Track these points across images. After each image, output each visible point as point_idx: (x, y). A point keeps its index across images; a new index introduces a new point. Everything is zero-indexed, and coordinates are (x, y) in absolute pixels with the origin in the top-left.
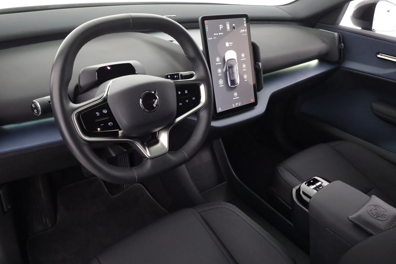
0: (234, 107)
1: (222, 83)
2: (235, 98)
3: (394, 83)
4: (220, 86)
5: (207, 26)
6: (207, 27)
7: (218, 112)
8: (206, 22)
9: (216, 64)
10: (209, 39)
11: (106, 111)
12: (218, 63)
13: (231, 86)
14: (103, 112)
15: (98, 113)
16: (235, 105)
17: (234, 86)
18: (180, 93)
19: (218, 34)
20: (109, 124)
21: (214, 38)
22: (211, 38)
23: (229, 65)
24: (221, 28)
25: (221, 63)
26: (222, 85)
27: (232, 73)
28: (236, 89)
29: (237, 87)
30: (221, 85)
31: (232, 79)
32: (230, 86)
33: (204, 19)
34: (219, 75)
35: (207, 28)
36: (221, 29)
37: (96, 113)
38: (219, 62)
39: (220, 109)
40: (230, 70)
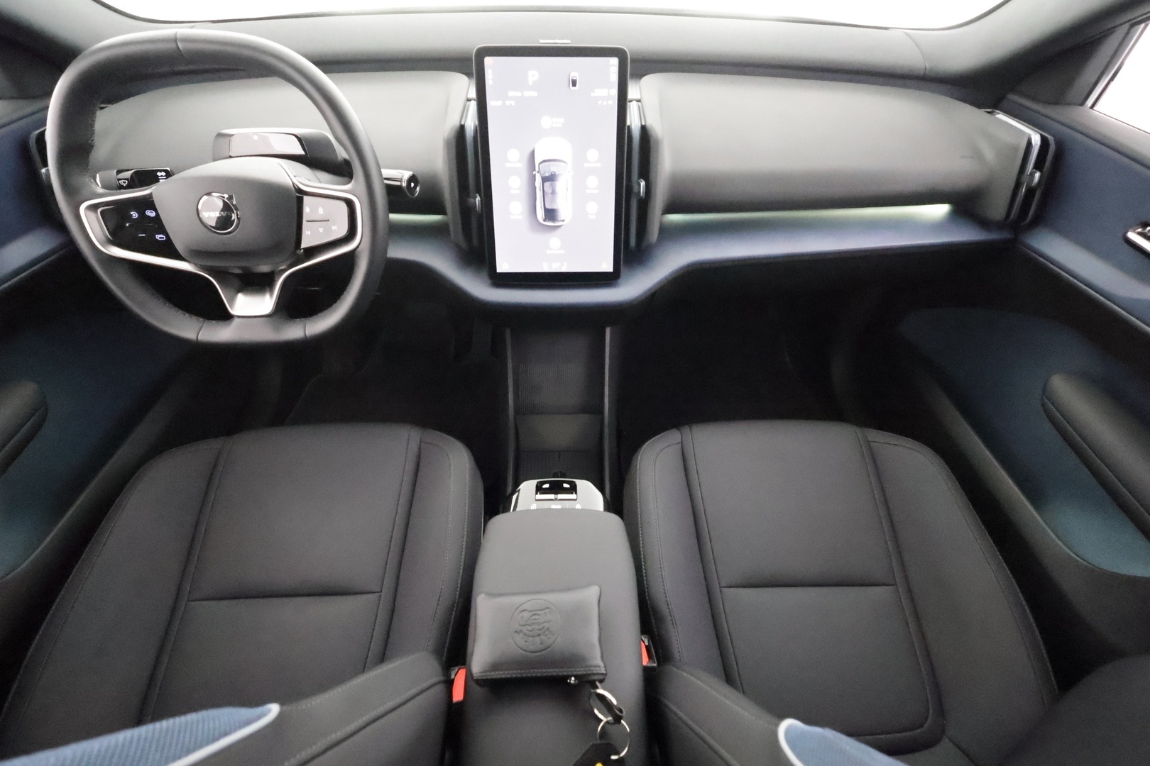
1: (518, 211)
2: (553, 252)
3: (1143, 334)
5: (489, 72)
6: (490, 74)
7: (498, 270)
8: (489, 60)
9: (507, 164)
10: (494, 103)
11: (154, 214)
12: (513, 162)
13: (544, 220)
14: (147, 213)
15: (135, 214)
16: (551, 266)
17: (553, 224)
19: (523, 94)
20: (158, 236)
21: (508, 103)
22: (499, 103)
23: (545, 173)
24: (533, 81)
25: (520, 165)
26: (517, 215)
27: (550, 191)
28: (559, 231)
29: (562, 228)
31: (548, 207)
32: (541, 221)
33: (484, 52)
34: (512, 191)
36: (531, 83)
37: (132, 213)
38: (516, 162)
40: (547, 184)
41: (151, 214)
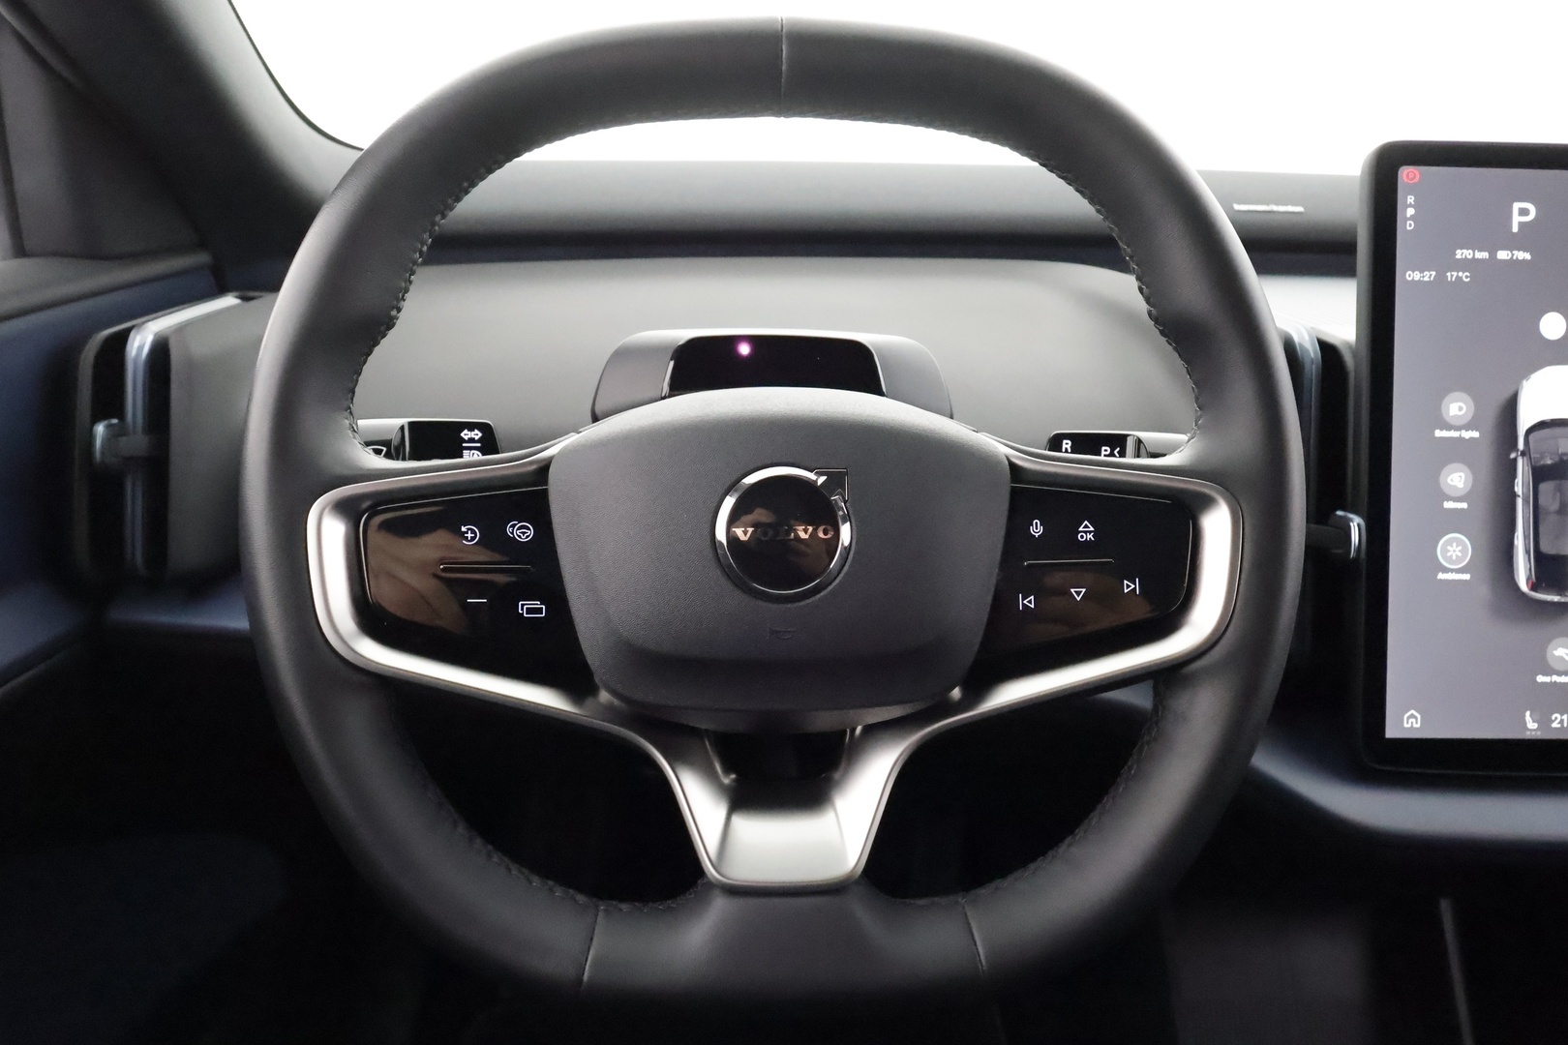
0: (1528, 735)
1: (1459, 560)
2: (1556, 678)
4: (1441, 576)
5: (1411, 199)
6: (1411, 206)
7: (1391, 732)
8: (1407, 175)
9: (1438, 433)
10: (1413, 276)
11: (531, 533)
12: (1458, 428)
13: (1534, 587)
14: (509, 530)
15: (473, 532)
16: (1544, 721)
17: (1556, 598)
18: (1041, 529)
19: (1493, 255)
20: (524, 607)
21: (1452, 276)
22: (1429, 276)
23: (1542, 457)
24: (1521, 224)
25: (1476, 434)
26: (1458, 571)
27: (1554, 508)
30: (1446, 570)
31: (1547, 548)
32: (1524, 586)
34: (1448, 505)
35: (1410, 212)
36: (1515, 229)
37: (463, 529)
38: (1467, 427)
39: (1412, 716)
40: (1546, 487)
41: (521, 532)
